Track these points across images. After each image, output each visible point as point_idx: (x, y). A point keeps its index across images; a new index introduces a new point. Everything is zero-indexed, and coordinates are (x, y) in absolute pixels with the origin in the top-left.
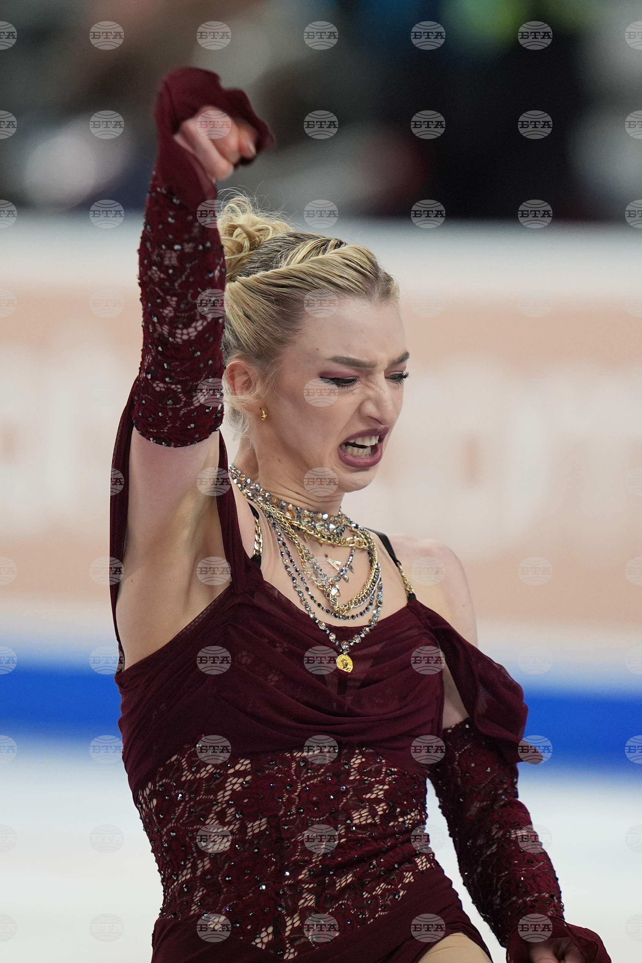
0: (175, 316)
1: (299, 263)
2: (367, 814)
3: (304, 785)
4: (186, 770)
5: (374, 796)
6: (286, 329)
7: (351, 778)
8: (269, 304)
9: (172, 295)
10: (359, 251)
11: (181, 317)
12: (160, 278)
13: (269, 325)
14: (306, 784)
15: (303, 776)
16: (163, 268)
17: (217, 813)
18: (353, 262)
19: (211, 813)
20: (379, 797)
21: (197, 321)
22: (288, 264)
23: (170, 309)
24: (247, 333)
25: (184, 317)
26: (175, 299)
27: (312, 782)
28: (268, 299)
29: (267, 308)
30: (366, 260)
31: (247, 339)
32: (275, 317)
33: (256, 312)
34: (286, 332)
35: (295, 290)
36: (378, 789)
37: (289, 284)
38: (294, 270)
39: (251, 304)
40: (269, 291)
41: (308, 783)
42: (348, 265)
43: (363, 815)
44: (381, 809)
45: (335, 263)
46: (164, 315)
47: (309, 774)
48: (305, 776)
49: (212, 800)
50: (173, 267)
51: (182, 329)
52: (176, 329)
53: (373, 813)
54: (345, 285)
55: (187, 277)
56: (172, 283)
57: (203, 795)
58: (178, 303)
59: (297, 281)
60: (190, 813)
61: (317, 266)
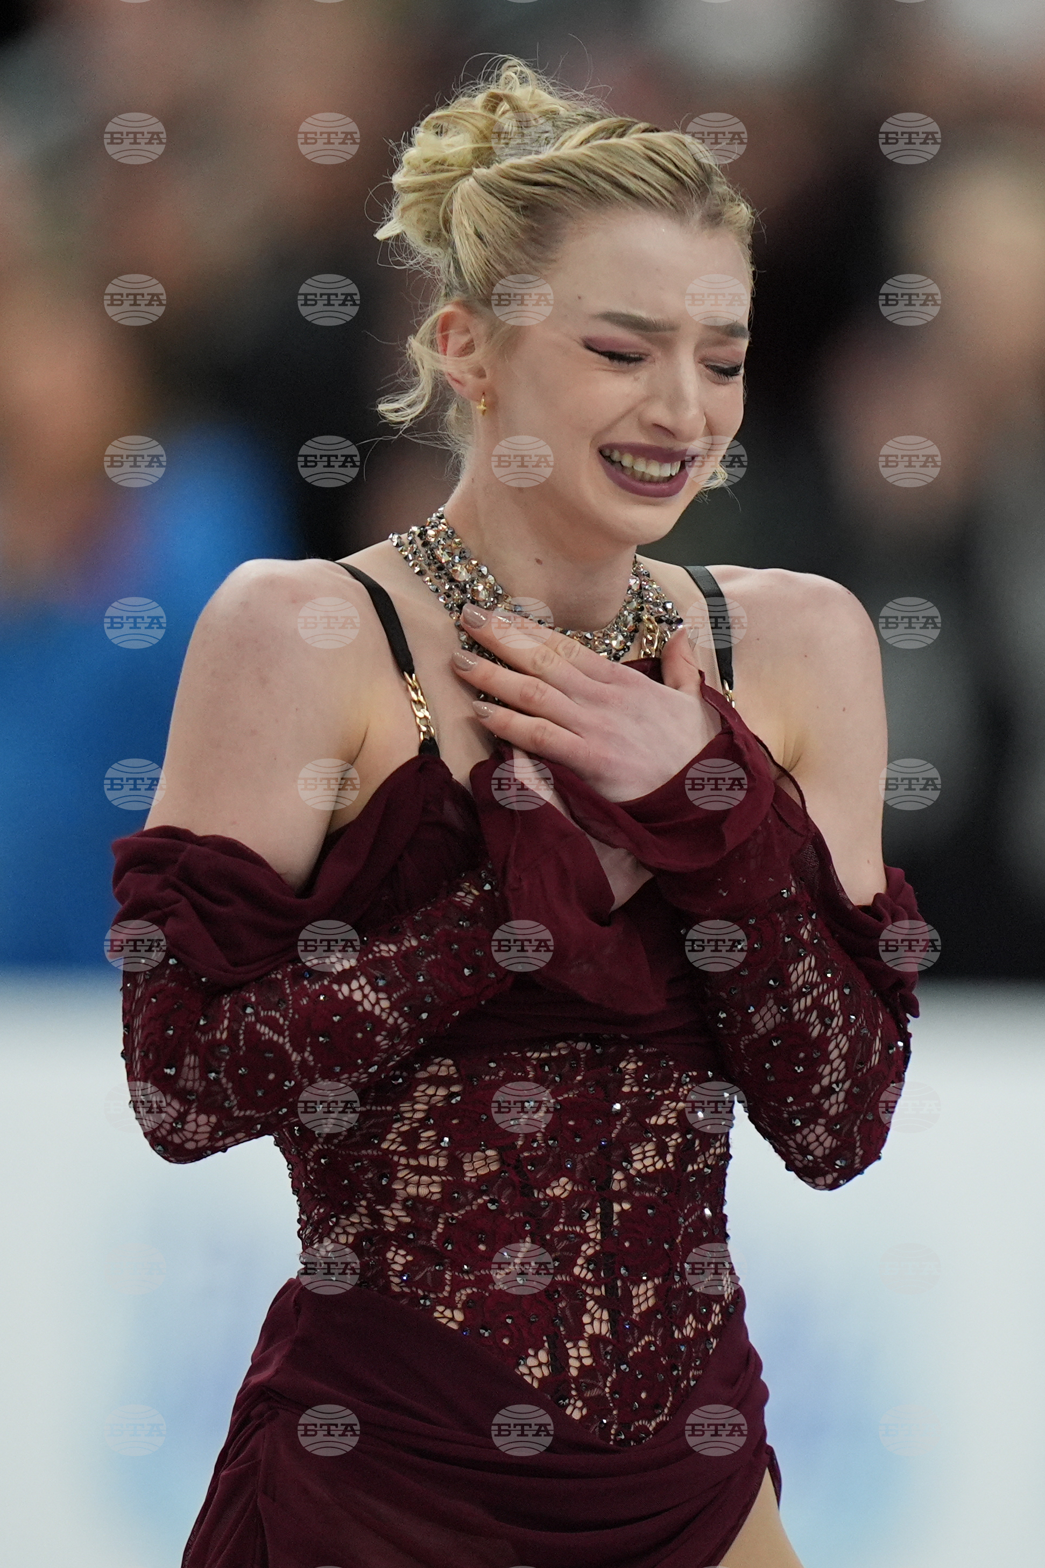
1: (576, 147)
2: (652, 1153)
5: (661, 1121)
6: (534, 258)
7: (626, 1089)
8: (513, 214)
10: (680, 144)
17: (400, 1134)
18: (662, 157)
19: (390, 1132)
20: (671, 1122)
22: (558, 149)
27: (566, 1096)
28: (512, 205)
29: (509, 222)
30: (691, 162)
32: (519, 237)
34: (534, 263)
35: (556, 191)
36: (669, 1109)
37: (549, 181)
38: (564, 160)
39: (486, 214)
42: (652, 160)
43: (647, 1154)
44: (673, 1143)
45: (630, 153)
49: (391, 1114)
53: (661, 1151)
54: (641, 190)
59: (563, 178)
61: (598, 155)
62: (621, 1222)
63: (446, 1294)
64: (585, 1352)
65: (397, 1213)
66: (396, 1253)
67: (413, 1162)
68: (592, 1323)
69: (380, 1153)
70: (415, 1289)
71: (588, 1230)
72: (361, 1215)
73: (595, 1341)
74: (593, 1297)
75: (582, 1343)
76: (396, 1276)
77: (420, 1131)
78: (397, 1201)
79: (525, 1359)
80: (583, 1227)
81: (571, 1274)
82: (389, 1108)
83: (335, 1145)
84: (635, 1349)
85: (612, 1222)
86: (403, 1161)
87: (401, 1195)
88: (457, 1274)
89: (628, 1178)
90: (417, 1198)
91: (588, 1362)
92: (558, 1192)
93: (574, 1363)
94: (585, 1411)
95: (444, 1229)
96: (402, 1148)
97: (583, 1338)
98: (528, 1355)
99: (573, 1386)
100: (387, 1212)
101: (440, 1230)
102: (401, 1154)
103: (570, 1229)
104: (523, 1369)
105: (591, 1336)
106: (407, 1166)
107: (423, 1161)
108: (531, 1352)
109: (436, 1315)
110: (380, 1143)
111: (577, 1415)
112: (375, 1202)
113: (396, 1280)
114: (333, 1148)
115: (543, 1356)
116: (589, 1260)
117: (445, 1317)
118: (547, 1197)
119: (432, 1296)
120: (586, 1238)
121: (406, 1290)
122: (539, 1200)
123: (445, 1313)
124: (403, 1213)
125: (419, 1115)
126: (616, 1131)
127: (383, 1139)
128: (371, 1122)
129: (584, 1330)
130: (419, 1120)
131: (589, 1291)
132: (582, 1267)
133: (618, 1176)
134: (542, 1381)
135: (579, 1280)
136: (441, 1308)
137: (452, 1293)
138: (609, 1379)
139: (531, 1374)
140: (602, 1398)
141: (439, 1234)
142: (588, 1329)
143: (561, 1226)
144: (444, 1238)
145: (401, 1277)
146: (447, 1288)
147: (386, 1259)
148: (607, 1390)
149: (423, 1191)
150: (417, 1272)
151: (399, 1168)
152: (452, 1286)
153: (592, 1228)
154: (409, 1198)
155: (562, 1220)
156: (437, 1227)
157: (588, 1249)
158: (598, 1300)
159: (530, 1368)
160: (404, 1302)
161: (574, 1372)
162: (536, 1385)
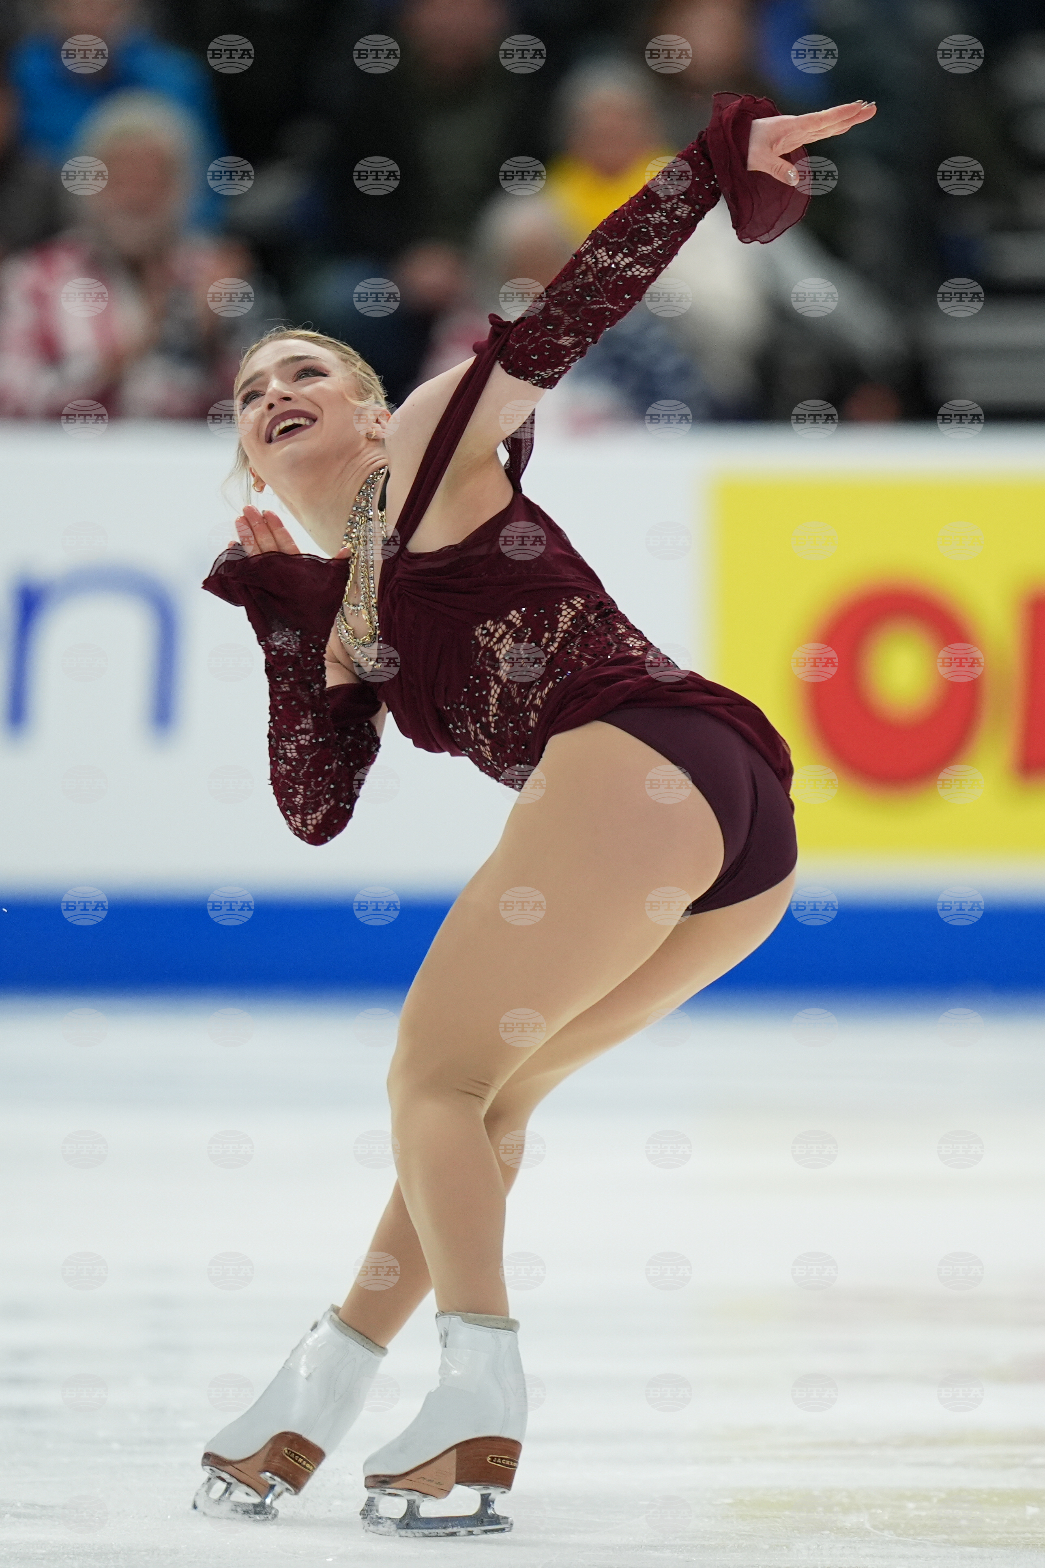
0: (305, 803)
9: (299, 784)
11: (309, 802)
12: (286, 770)
16: (288, 761)
21: (323, 805)
23: (299, 796)
25: (312, 803)
26: (302, 787)
46: (296, 803)
50: (295, 759)
51: (311, 814)
52: (306, 816)
55: (308, 768)
56: (297, 772)
58: (305, 790)
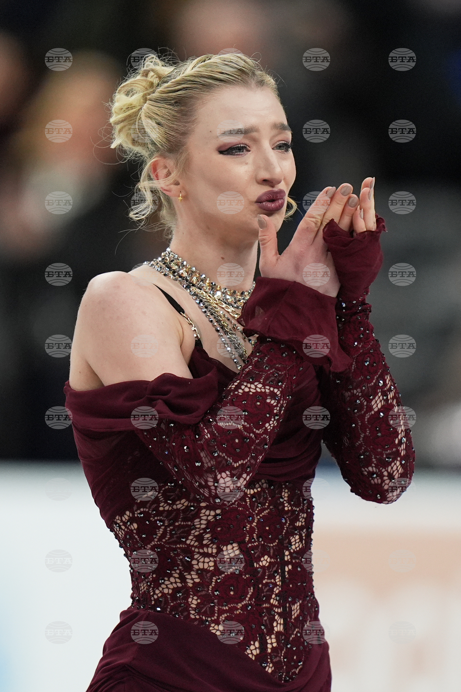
3: (258, 517)
4: (162, 502)
13: (174, 124)
14: (260, 516)
15: (256, 510)
17: (195, 536)
19: (190, 535)
24: (160, 136)
31: (161, 141)
33: (163, 117)
40: (169, 97)
41: (261, 515)
47: (259, 508)
48: (257, 509)
49: (190, 526)
57: (181, 521)
60: (172, 535)
62: (289, 576)
63: (215, 618)
64: (274, 640)
65: (194, 577)
66: (193, 599)
67: (201, 551)
68: (277, 626)
69: (186, 546)
70: (201, 616)
71: (277, 581)
72: (175, 578)
73: (278, 634)
74: (278, 613)
75: (273, 636)
76: (193, 610)
77: (204, 535)
78: (193, 571)
79: (249, 647)
80: (275, 580)
81: (269, 603)
82: (189, 523)
83: (163, 542)
84: (293, 636)
85: (285, 576)
86: (197, 550)
87: (196, 567)
88: (220, 607)
89: (290, 554)
90: (203, 570)
91: (275, 645)
92: (264, 563)
93: (269, 646)
94: (273, 668)
95: (215, 585)
96: (196, 544)
97: (273, 634)
98: (251, 644)
99: (269, 657)
100: (189, 577)
101: (213, 585)
102: (196, 547)
103: (270, 581)
104: (249, 651)
105: (276, 632)
106: (199, 553)
107: (205, 550)
108: (252, 643)
109: (211, 628)
110: (186, 541)
111: (270, 671)
112: (183, 571)
113: (193, 612)
114: (163, 543)
115: (257, 644)
116: (276, 595)
117: (215, 629)
118: (260, 567)
119: (209, 619)
120: (275, 585)
121: (197, 617)
122: (257, 568)
123: (215, 627)
124: (197, 577)
125: (203, 526)
126: (284, 531)
127: (187, 539)
128: (181, 531)
129: (274, 630)
130: (203, 529)
131: (276, 610)
132: (274, 599)
133: (287, 553)
134: (256, 656)
135: (273, 606)
136: (213, 625)
137: (218, 617)
138: (283, 652)
139: (252, 653)
140: (280, 661)
141: (213, 587)
142: (276, 629)
143: (266, 580)
144: (215, 589)
145: (195, 610)
146: (216, 615)
147: (188, 602)
148: (282, 657)
149: (206, 566)
150: (203, 608)
151: (195, 554)
152: (218, 613)
153: (278, 579)
154: (199, 569)
155: (266, 577)
156: (211, 583)
157: (276, 590)
158: (279, 614)
159: (251, 651)
160: (196, 623)
161: (269, 651)
162: (253, 658)
